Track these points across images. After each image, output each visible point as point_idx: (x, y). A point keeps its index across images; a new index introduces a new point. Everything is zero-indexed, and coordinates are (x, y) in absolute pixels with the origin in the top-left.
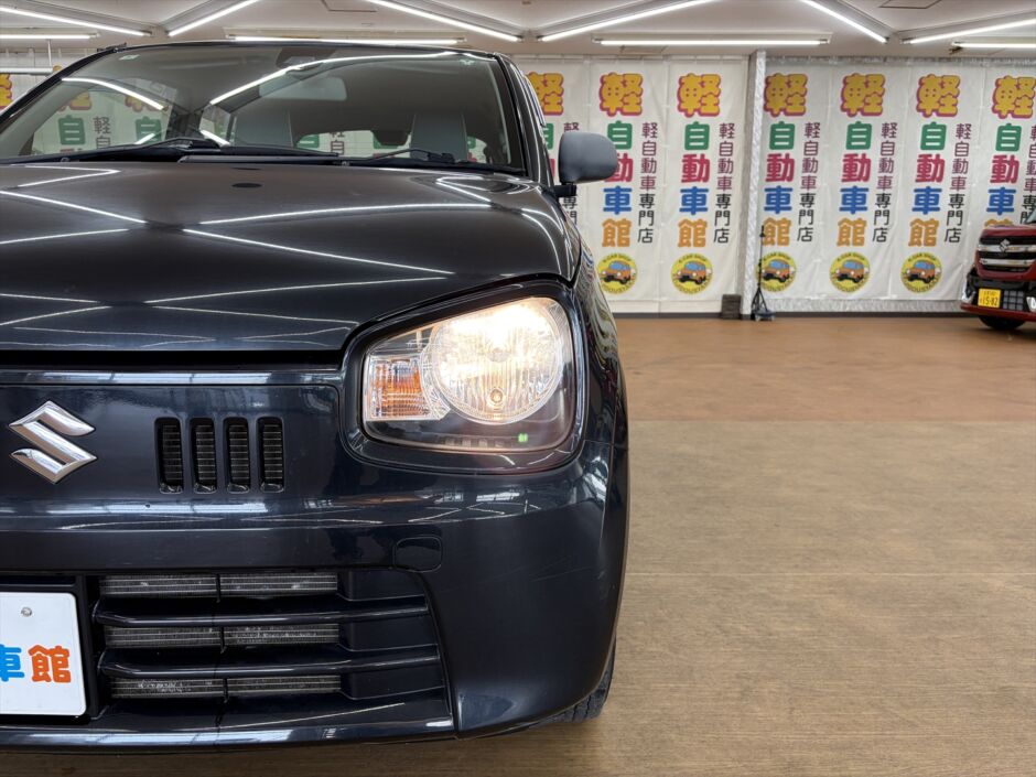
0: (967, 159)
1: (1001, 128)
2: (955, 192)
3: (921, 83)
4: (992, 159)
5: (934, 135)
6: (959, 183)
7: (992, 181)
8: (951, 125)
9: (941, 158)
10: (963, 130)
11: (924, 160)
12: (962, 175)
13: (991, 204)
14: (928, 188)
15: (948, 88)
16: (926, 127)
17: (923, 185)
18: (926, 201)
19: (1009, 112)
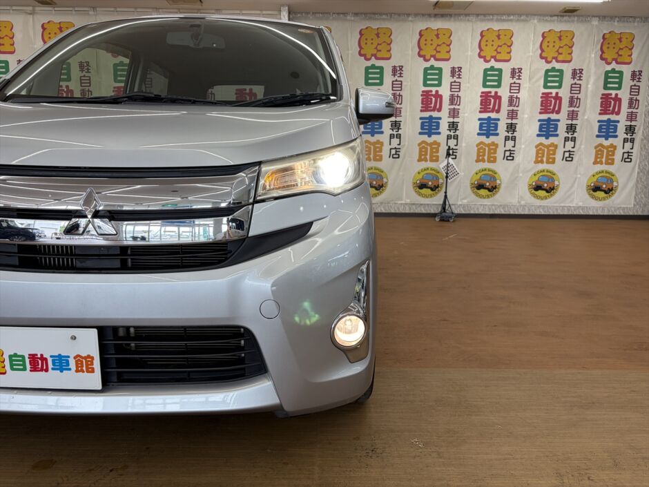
0: (460, 94)
1: (486, 70)
2: (451, 120)
3: (421, 35)
4: (480, 94)
5: (433, 76)
6: (454, 113)
7: (480, 112)
8: (446, 67)
9: (440, 93)
10: (455, 72)
11: (426, 95)
12: (457, 107)
13: (480, 129)
14: (431, 116)
15: (443, 39)
16: (426, 70)
17: (427, 114)
18: (430, 127)
19: (492, 57)
